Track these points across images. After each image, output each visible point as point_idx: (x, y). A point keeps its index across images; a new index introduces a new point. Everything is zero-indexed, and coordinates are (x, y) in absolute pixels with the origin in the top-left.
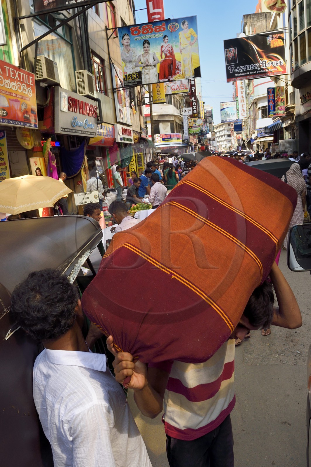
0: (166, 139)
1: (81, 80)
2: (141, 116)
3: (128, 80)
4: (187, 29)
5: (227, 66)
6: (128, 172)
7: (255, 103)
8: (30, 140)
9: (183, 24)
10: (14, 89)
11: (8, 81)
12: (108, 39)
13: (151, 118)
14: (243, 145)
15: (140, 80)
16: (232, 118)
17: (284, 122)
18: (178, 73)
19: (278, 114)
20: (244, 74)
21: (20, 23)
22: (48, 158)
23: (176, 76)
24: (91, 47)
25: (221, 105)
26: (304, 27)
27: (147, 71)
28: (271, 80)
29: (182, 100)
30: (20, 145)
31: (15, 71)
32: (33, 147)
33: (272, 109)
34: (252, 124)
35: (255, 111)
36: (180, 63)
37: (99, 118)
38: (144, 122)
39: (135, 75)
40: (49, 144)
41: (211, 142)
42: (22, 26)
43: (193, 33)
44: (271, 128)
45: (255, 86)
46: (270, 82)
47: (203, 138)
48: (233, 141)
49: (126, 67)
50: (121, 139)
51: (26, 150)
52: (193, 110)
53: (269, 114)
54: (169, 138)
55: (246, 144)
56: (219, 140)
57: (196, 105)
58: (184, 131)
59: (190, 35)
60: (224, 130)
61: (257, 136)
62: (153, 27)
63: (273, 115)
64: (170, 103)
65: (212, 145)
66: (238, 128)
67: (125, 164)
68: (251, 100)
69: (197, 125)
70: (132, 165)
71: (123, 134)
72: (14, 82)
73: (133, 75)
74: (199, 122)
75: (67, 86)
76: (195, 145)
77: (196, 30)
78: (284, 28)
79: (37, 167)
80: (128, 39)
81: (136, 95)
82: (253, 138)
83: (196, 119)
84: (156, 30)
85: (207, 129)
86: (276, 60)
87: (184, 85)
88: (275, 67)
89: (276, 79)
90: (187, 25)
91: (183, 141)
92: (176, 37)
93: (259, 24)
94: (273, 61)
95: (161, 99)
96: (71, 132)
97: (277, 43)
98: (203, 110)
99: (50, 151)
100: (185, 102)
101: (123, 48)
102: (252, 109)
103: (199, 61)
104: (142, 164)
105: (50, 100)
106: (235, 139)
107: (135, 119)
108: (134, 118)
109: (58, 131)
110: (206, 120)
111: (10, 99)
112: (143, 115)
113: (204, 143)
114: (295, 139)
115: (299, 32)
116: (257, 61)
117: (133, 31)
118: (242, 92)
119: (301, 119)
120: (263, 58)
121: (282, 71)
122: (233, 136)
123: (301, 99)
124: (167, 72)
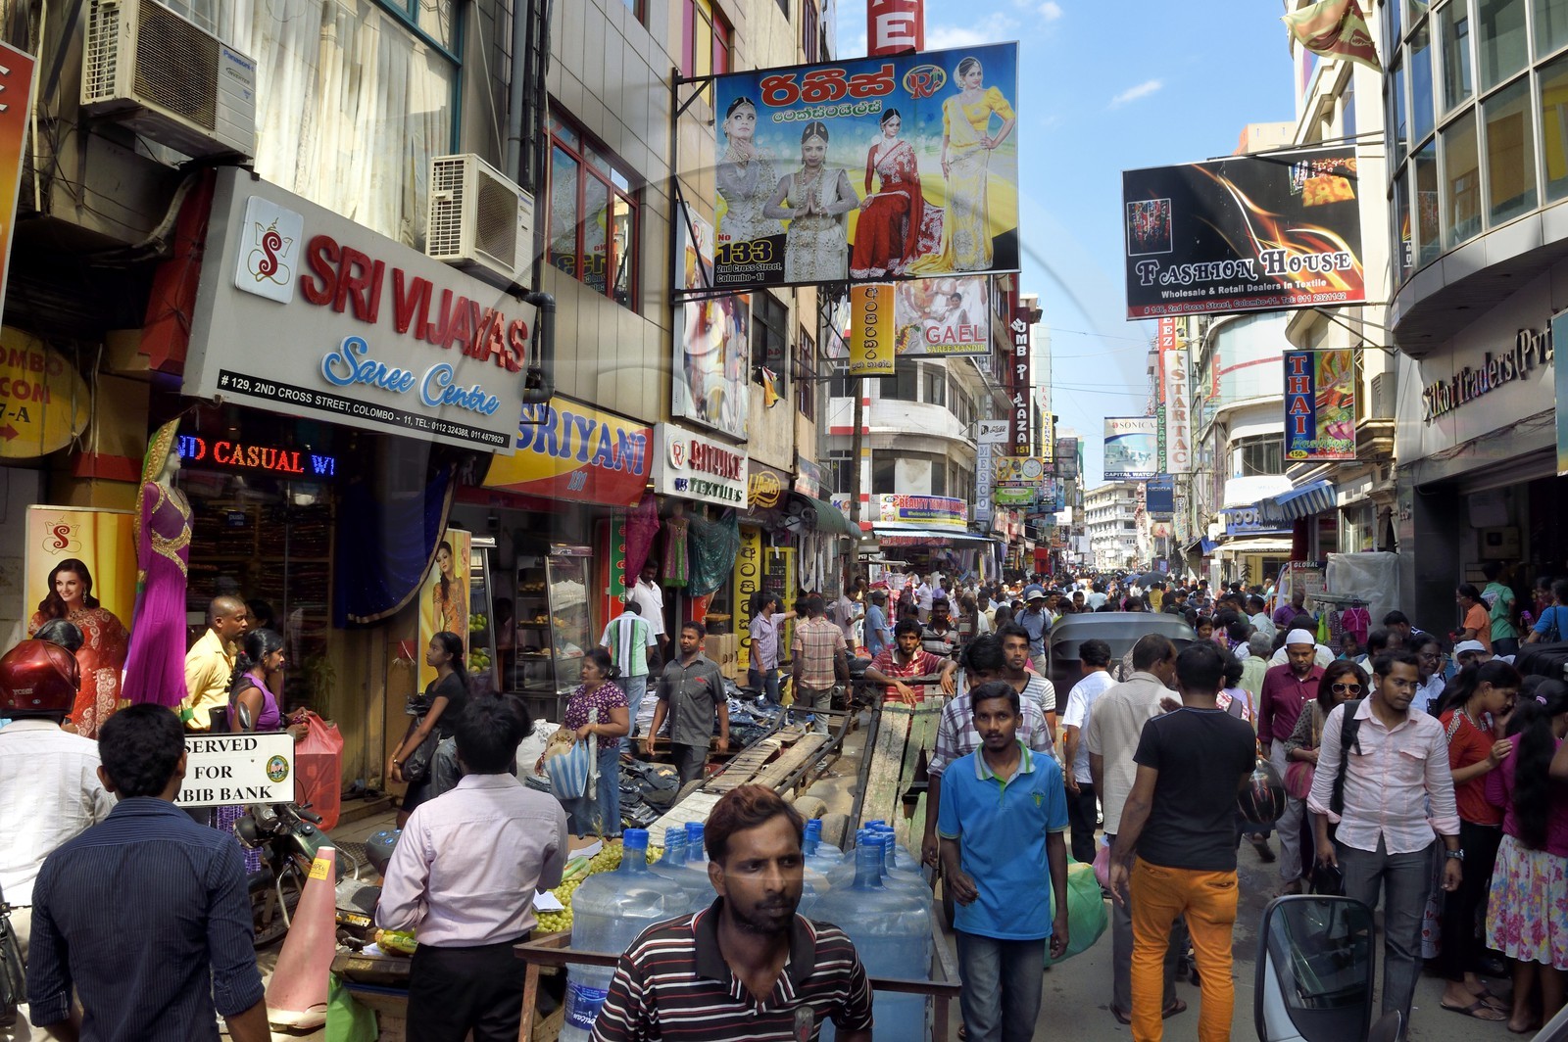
0: (914, 511)
1: (449, 195)
3: (733, 263)
4: (974, 91)
5: (1131, 263)
7: (1222, 425)
8: (35, 414)
9: (964, 71)
12: (675, 114)
14: (1176, 556)
15: (777, 267)
16: (1144, 468)
17: (1342, 486)
18: (929, 249)
19: (1324, 452)
20: (1195, 293)
23: (919, 262)
24: (552, 88)
25: (1105, 424)
26: (1469, 94)
27: (807, 235)
29: (980, 397)
33: (1301, 430)
34: (1207, 490)
35: (1223, 450)
36: (938, 211)
39: (762, 246)
40: (163, 448)
41: (1072, 539)
43: (997, 107)
44: (1287, 503)
45: (1224, 373)
47: (1044, 522)
48: (1142, 542)
49: (731, 215)
50: (679, 484)
51: (44, 469)
52: (1015, 432)
54: (925, 511)
55: (1184, 556)
56: (1096, 536)
57: (1028, 420)
58: (979, 494)
59: (986, 112)
60: (1115, 506)
61: (1224, 531)
62: (848, 78)
63: (1305, 453)
64: (936, 398)
65: (1074, 547)
66: (1160, 500)
67: (703, 585)
68: (1208, 414)
69: (1023, 478)
70: (745, 589)
71: (692, 465)
73: (752, 247)
74: (1032, 470)
75: (377, 216)
76: (1014, 543)
77: (1010, 94)
79: (64, 555)
80: (750, 116)
81: (790, 340)
82: (1211, 538)
83: (1022, 460)
84: (856, 91)
85: (1058, 496)
86: (1322, 251)
87: (973, 327)
88: (1319, 276)
90: (979, 74)
91: (972, 525)
92: (931, 118)
94: (1313, 254)
95: (877, 361)
96: (314, 406)
97: (1336, 190)
98: (1051, 438)
100: (988, 404)
101: (727, 146)
102: (1210, 444)
103: (1016, 208)
106: (1149, 536)
107: (772, 422)
108: (767, 420)
109: (204, 384)
110: (1057, 467)
113: (1048, 539)
114: (1394, 551)
115: (1440, 116)
116: (1251, 251)
117: (770, 90)
118: (1178, 386)
119: (1430, 476)
120: (1273, 239)
121: (1347, 292)
122: (1141, 528)
123: (1426, 399)
124: (885, 244)
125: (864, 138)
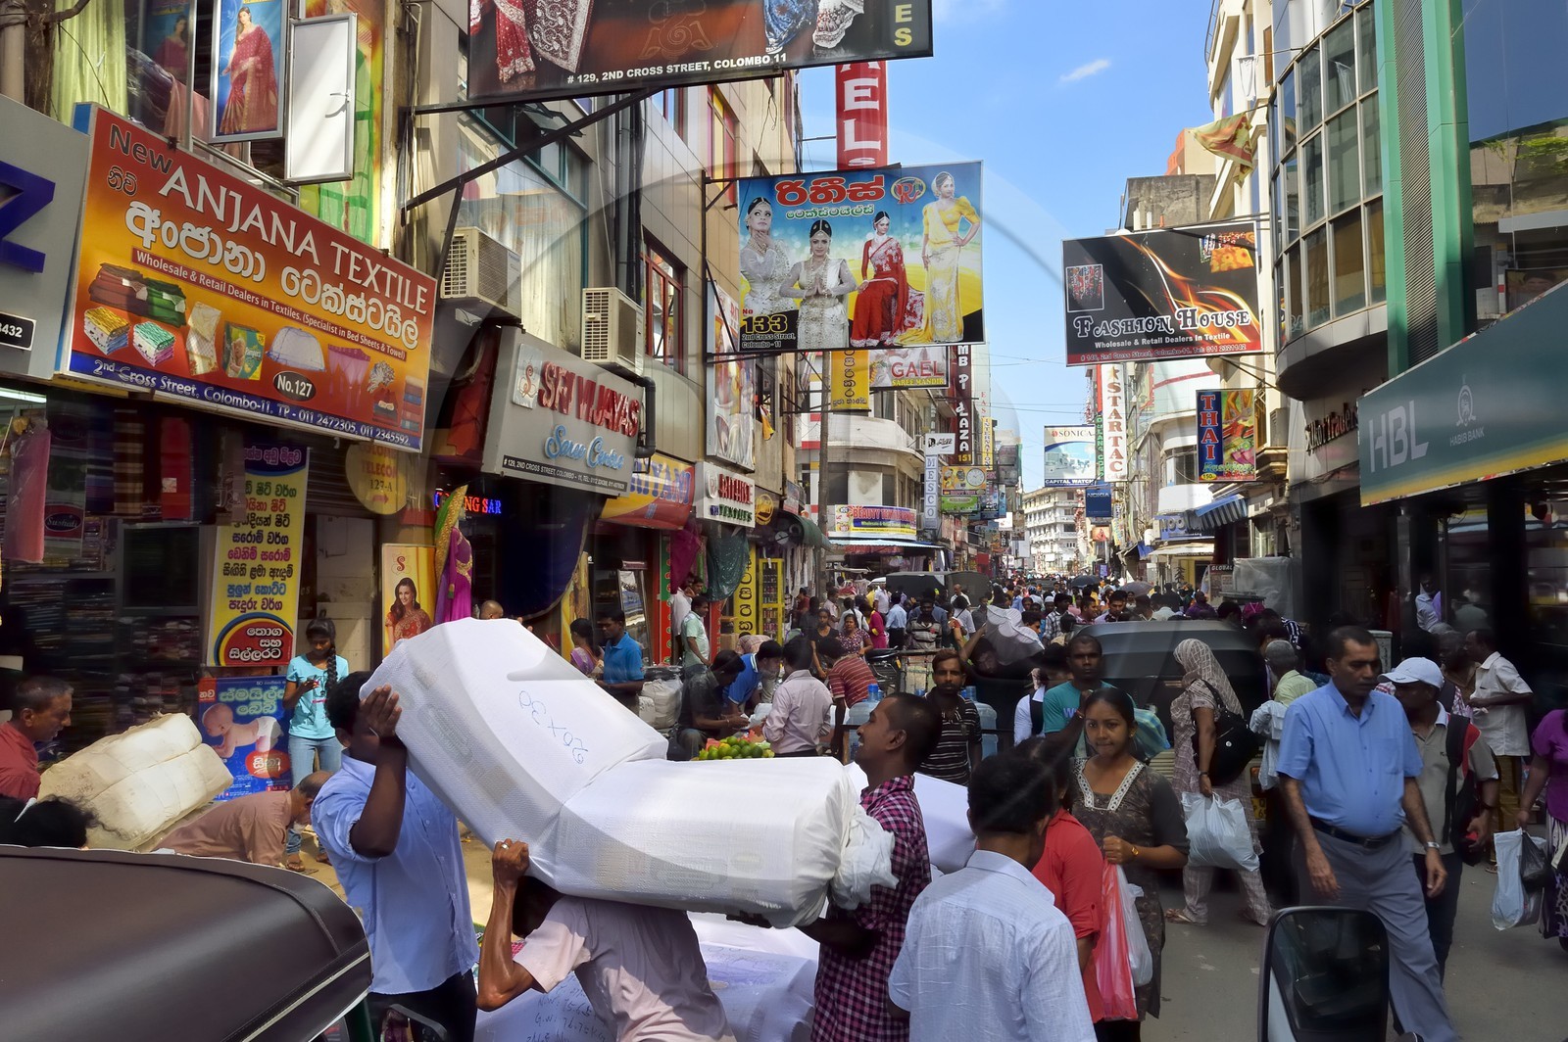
0: (867, 520)
1: (598, 317)
2: (788, 446)
3: (755, 333)
4: (948, 199)
5: (1069, 318)
6: (725, 618)
7: (1157, 435)
8: (393, 486)
9: (940, 183)
10: (355, 316)
11: (336, 289)
12: (705, 209)
13: (823, 456)
14: (1115, 560)
15: (791, 336)
16: (1085, 475)
17: (1252, 500)
18: (913, 325)
19: (1230, 474)
20: (1123, 344)
21: (418, 125)
22: (446, 551)
23: (905, 334)
24: (645, 221)
25: (1046, 432)
26: (1323, 215)
27: (815, 311)
28: (1209, 370)
29: (925, 408)
30: (354, 499)
31: (368, 261)
32: (400, 508)
33: (1210, 457)
34: (1143, 497)
35: (1157, 459)
36: (920, 295)
37: (644, 437)
38: (797, 466)
39: (779, 319)
40: (458, 505)
41: (1011, 543)
42: (424, 134)
43: (965, 212)
44: (1206, 515)
45: (1157, 386)
46: (1205, 374)
47: (987, 528)
48: (1082, 546)
49: (753, 294)
50: (713, 511)
51: (378, 519)
52: (958, 442)
53: (1201, 473)
54: (877, 519)
55: (1123, 560)
56: (1035, 540)
57: (970, 428)
58: (927, 503)
59: (956, 217)
60: (1054, 509)
61: (1159, 537)
62: (846, 185)
63: (1214, 476)
64: (886, 413)
65: (1013, 552)
66: (1099, 506)
67: (720, 591)
68: (1144, 424)
69: (968, 487)
70: (743, 595)
71: (720, 494)
72: (359, 296)
73: (771, 320)
74: (975, 478)
76: (958, 549)
78: (1256, 215)
79: (402, 576)
80: (768, 214)
81: (779, 381)
82: (1147, 542)
83: (966, 469)
84: (854, 196)
85: (1000, 504)
86: (1226, 310)
87: (933, 364)
88: (1224, 330)
89: (1227, 365)
90: (952, 185)
91: (921, 533)
93: (1176, 206)
94: (1219, 312)
95: (854, 398)
96: (540, 473)
97: (1239, 259)
98: (991, 445)
99: (457, 526)
100: (933, 416)
101: (748, 237)
102: (1144, 454)
103: (982, 293)
104: (776, 595)
105: (481, 364)
106: (1089, 540)
107: (768, 453)
108: (763, 449)
109: (494, 464)
110: (998, 475)
111: (332, 348)
112: (798, 445)
113: (989, 544)
114: (1288, 556)
115: (1304, 227)
116: (1170, 310)
117: (783, 193)
118: (1115, 398)
119: (1309, 496)
120: (1187, 300)
121: (1247, 344)
122: (1081, 531)
123: (1308, 433)
124: (878, 319)
125: (861, 235)
